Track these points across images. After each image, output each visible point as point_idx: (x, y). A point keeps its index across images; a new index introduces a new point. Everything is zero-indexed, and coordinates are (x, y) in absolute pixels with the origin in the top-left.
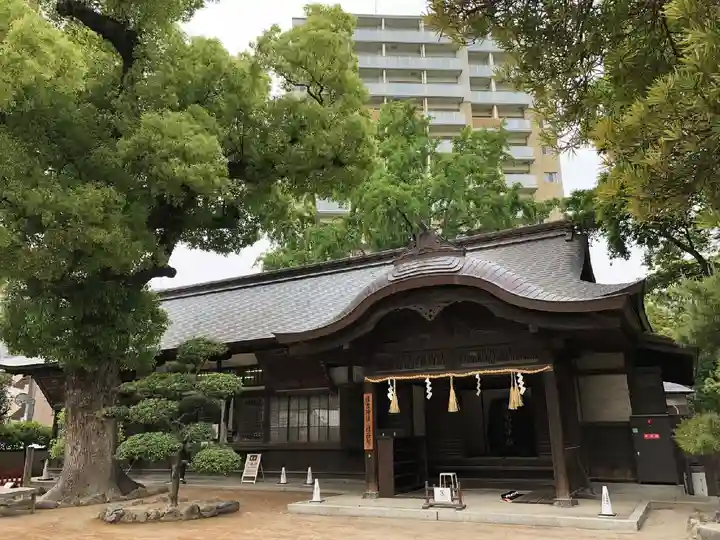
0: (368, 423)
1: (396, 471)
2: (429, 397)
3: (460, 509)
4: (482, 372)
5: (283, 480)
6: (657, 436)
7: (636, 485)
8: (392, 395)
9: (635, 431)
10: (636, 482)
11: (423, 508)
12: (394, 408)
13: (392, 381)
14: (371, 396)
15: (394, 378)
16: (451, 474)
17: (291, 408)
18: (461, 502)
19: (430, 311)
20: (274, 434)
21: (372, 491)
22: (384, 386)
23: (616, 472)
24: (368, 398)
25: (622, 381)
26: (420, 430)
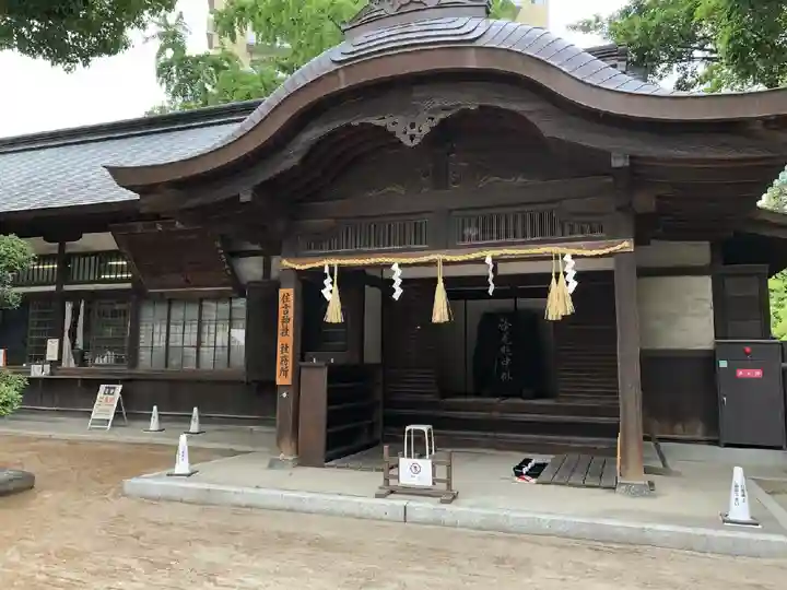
0: (286, 340)
1: (332, 419)
2: (396, 296)
3: (449, 502)
4: (497, 253)
5: (154, 424)
6: (758, 373)
7: (717, 448)
8: (330, 292)
9: (723, 364)
10: (716, 443)
11: (378, 496)
12: (334, 314)
13: (331, 268)
14: (291, 291)
15: (335, 262)
16: (425, 428)
17: (173, 316)
18: (449, 485)
19: (410, 127)
20: (144, 355)
21: (287, 455)
22: (317, 277)
23: (679, 427)
24: (287, 297)
25: (704, 286)
26: (372, 354)
